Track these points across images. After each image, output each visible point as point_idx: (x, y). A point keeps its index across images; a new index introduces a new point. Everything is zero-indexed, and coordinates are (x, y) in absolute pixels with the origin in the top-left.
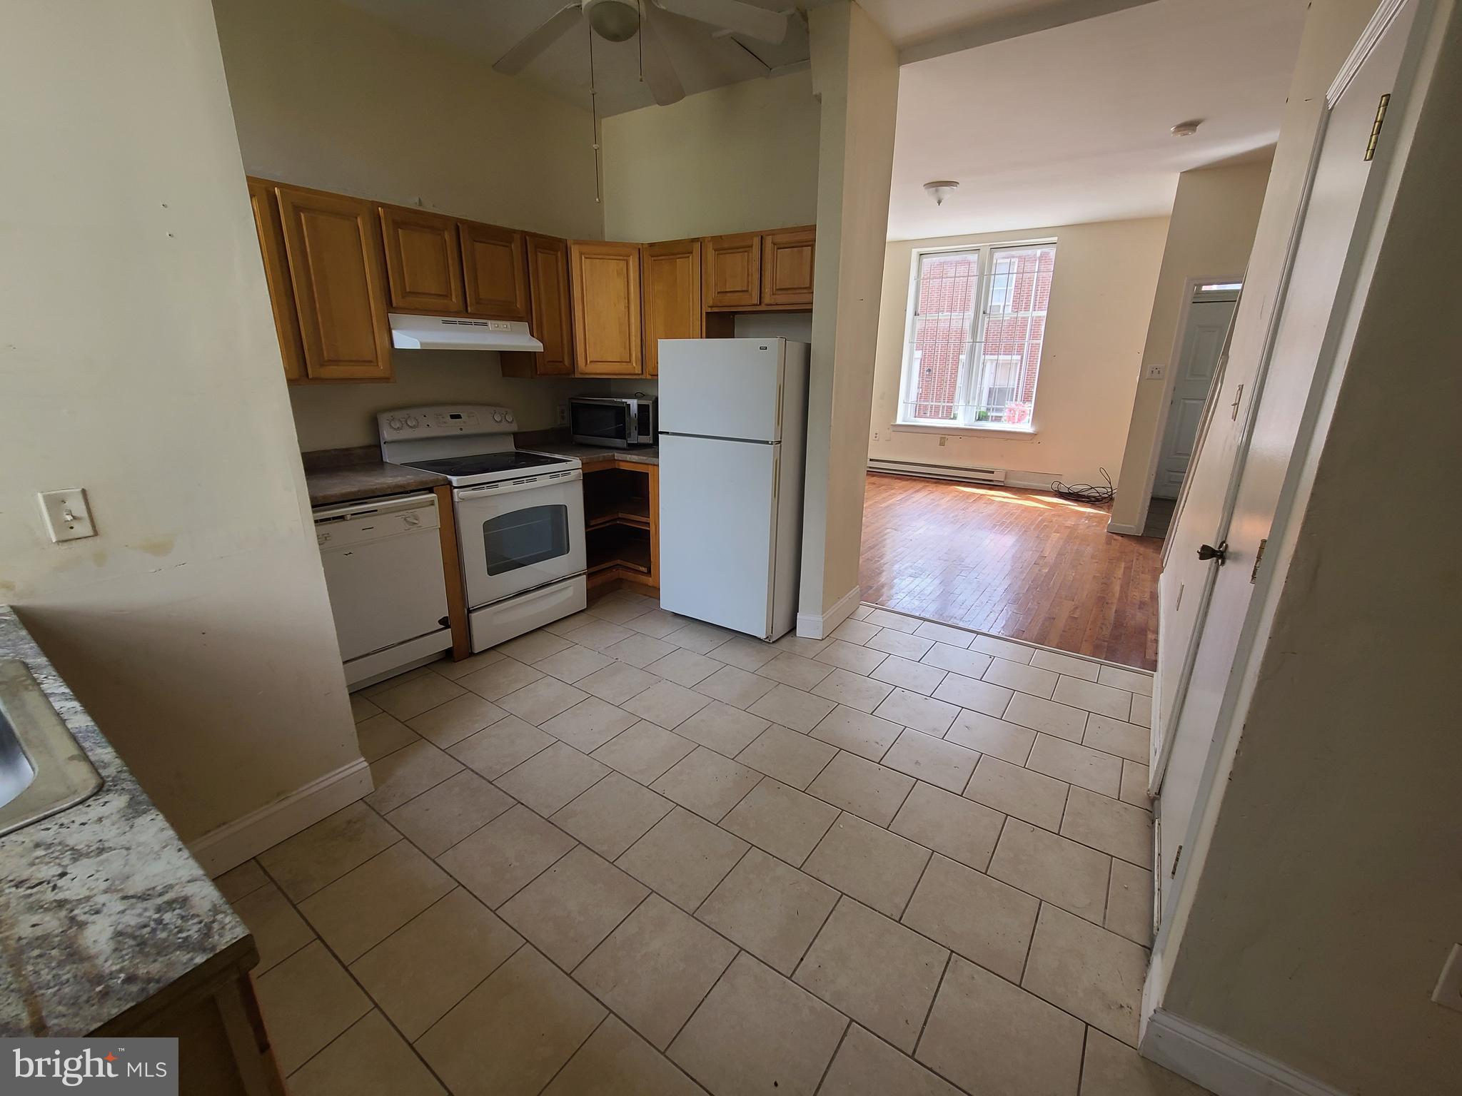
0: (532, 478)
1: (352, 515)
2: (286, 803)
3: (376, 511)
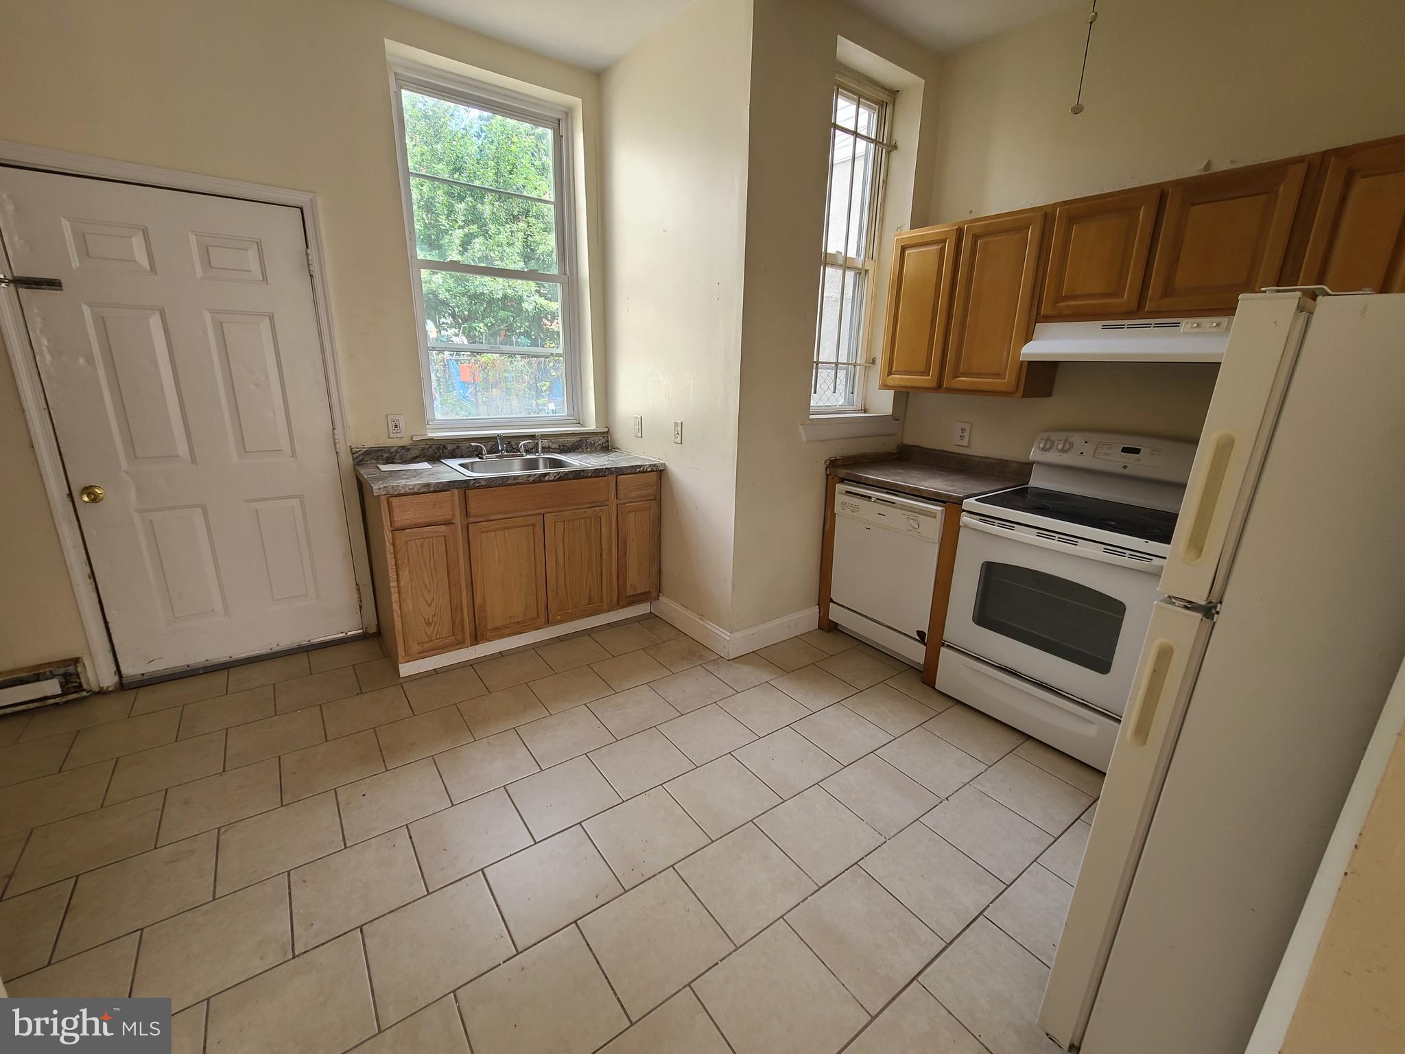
0: (1073, 539)
1: (877, 499)
2: (701, 622)
3: (894, 503)
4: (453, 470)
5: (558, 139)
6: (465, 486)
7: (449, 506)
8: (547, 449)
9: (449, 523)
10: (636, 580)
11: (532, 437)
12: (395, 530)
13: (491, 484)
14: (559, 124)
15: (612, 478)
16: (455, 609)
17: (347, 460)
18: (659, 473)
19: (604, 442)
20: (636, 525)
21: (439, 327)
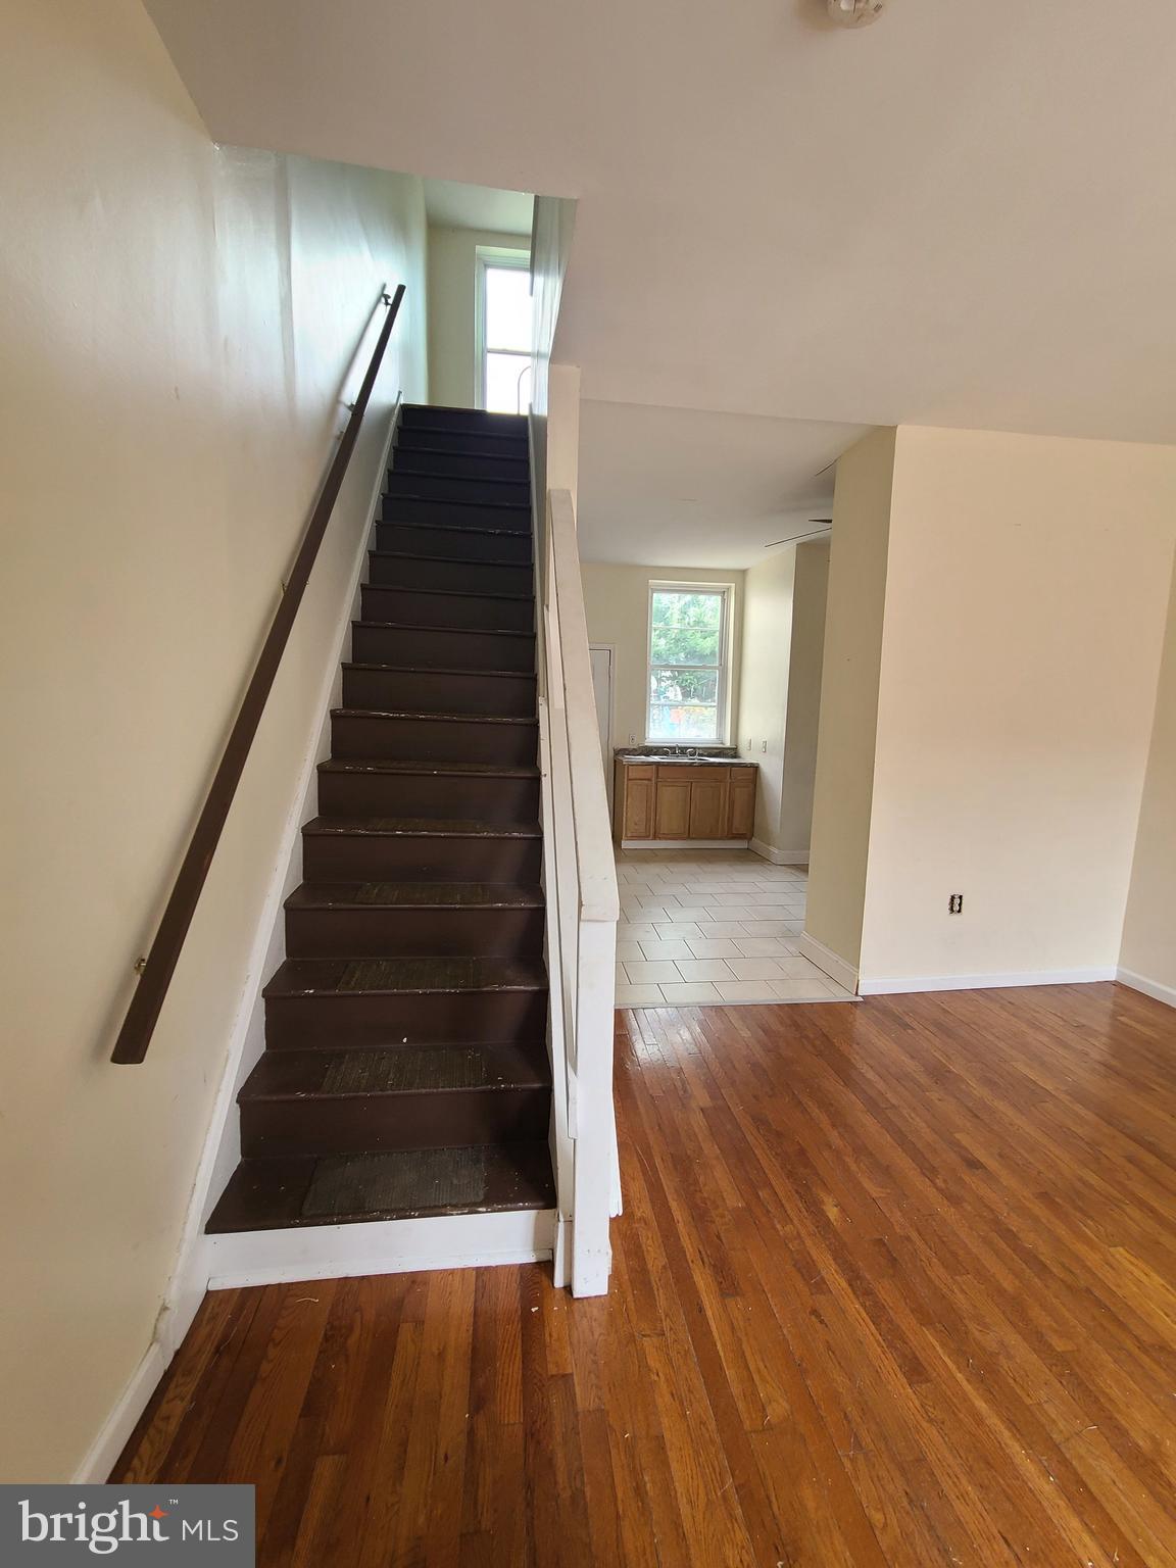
2: (768, 847)
4: (656, 759)
5: (723, 600)
6: (658, 764)
7: (650, 772)
8: (700, 755)
9: (649, 780)
10: (739, 824)
11: (694, 748)
12: (629, 780)
13: (669, 764)
14: (723, 593)
15: (729, 768)
16: (648, 820)
17: (612, 754)
18: (755, 768)
19: (734, 752)
20: (740, 795)
21: (659, 680)
